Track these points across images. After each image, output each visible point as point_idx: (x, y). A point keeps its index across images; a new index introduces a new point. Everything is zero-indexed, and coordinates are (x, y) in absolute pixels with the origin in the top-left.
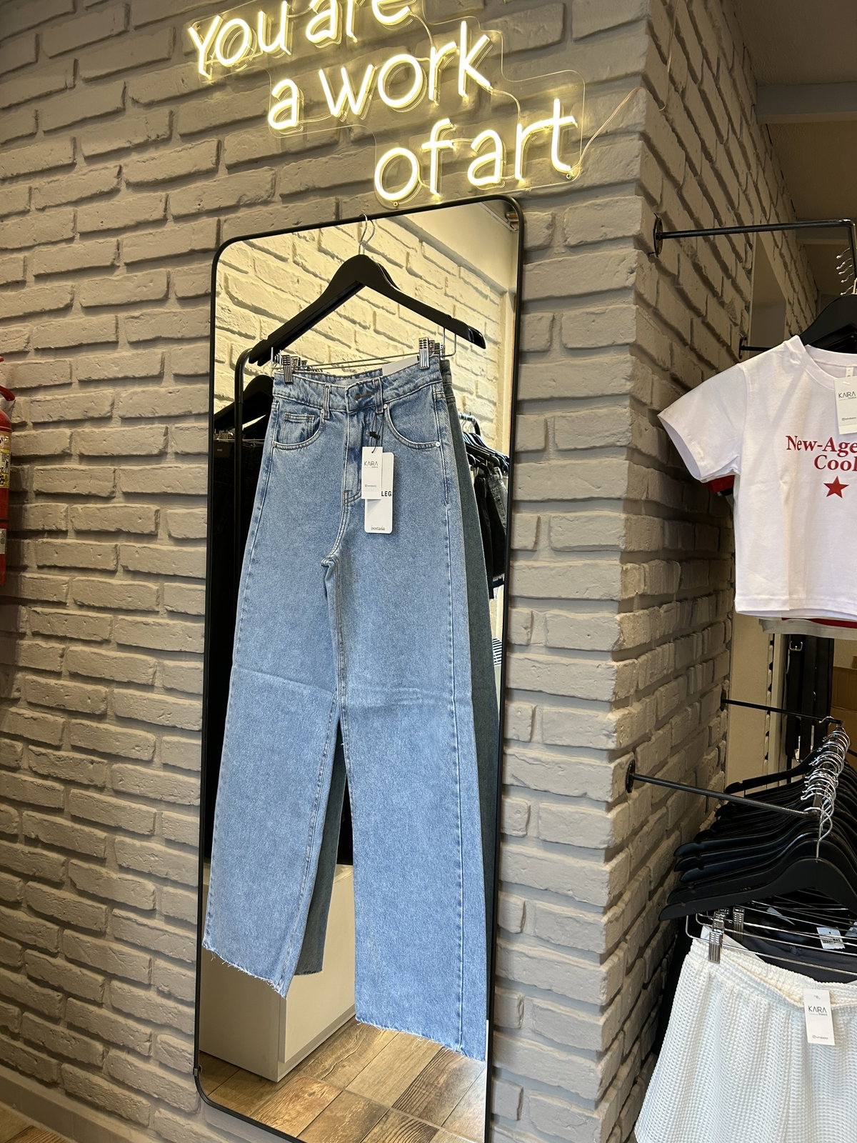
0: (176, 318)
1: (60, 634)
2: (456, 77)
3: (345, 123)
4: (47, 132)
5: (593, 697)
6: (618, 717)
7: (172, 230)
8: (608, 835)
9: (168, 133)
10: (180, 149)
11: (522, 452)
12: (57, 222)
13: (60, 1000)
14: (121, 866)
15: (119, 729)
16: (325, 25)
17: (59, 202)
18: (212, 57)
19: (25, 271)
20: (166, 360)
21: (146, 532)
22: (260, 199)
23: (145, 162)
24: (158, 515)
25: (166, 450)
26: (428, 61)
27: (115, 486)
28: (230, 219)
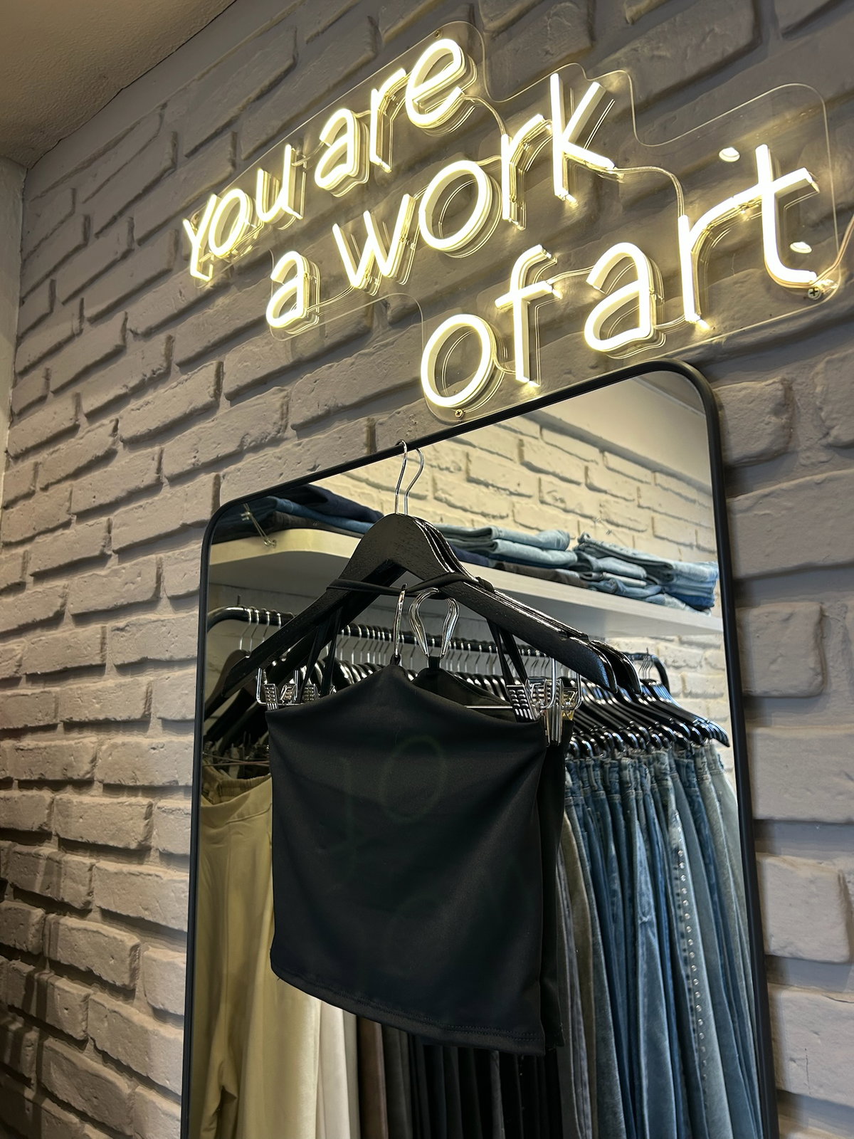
0: (164, 629)
2: (550, 173)
3: (377, 297)
4: (58, 392)
9: (165, 365)
10: (175, 384)
12: (56, 502)
16: (342, 158)
17: (58, 477)
18: (207, 251)
19: (24, 569)
20: (153, 696)
21: (118, 984)
22: (268, 438)
23: (139, 409)
24: (135, 955)
25: (148, 843)
26: (498, 162)
27: (90, 893)
28: (229, 473)
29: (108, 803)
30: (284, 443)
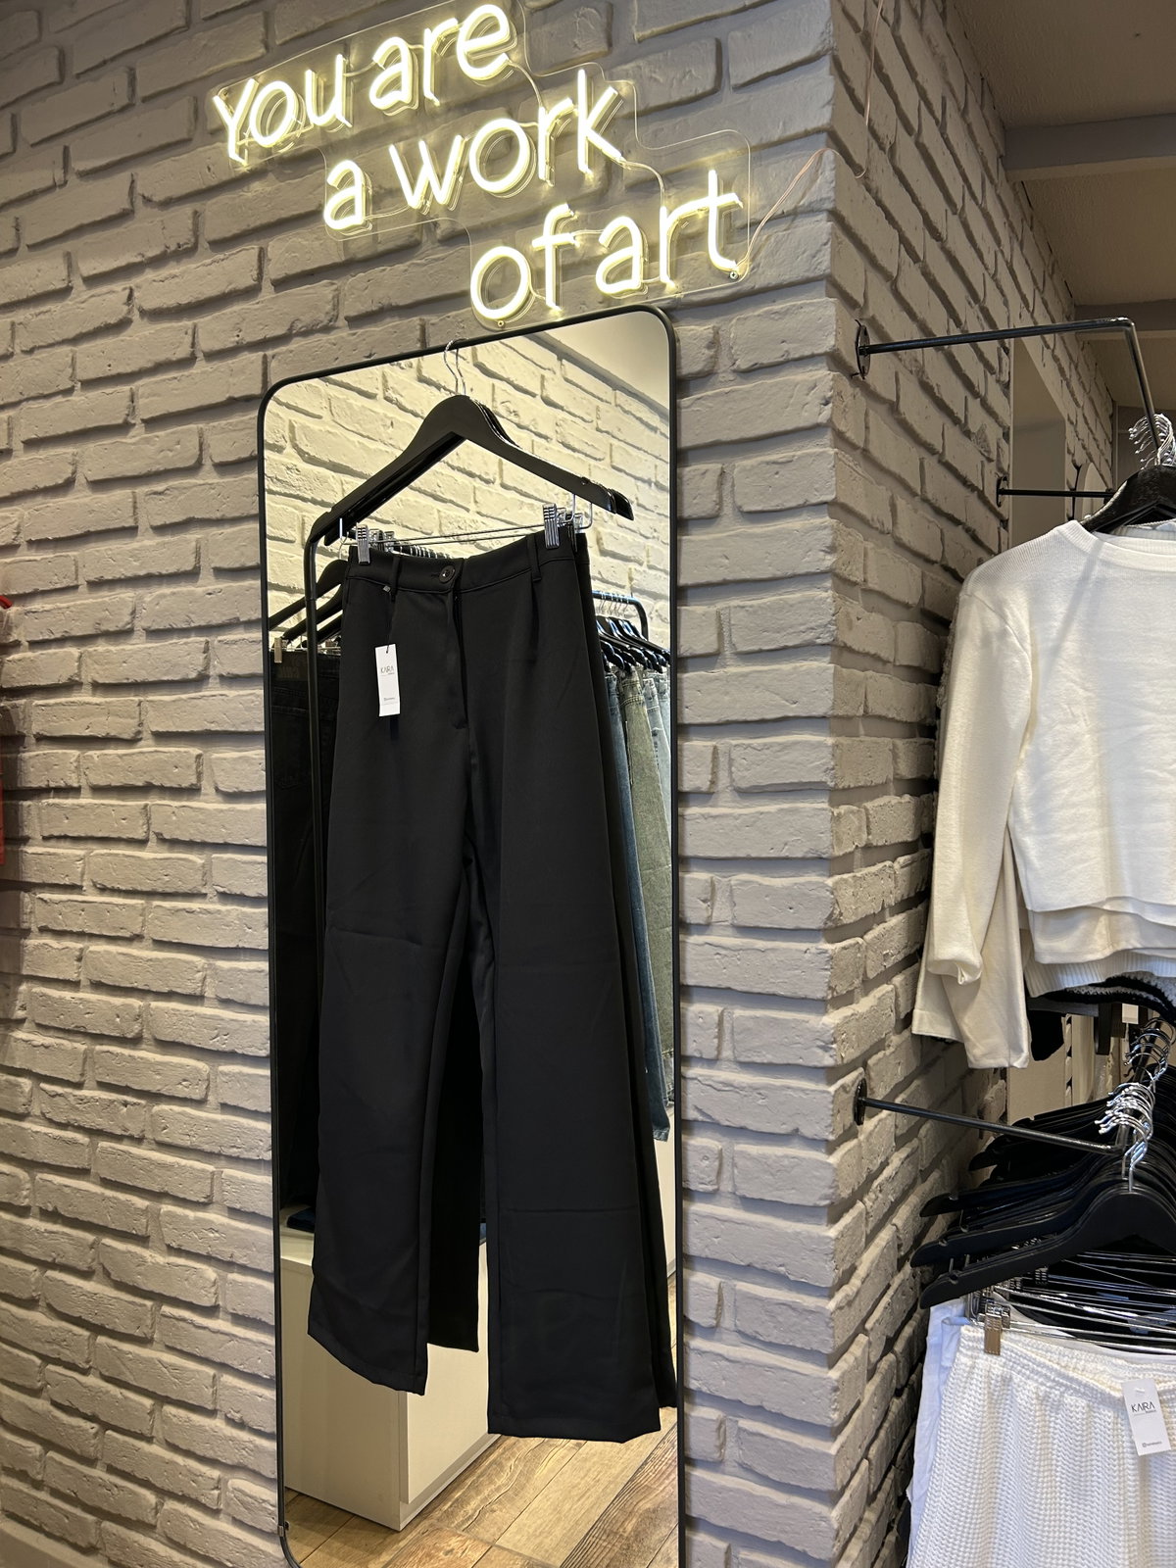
0: (212, 491)
1: (75, 929)
2: (575, 147)
3: (428, 217)
4: (32, 247)
5: (801, 994)
6: (837, 1022)
7: (203, 373)
8: (831, 1187)
9: (193, 240)
10: (208, 261)
11: (687, 658)
12: (50, 367)
13: (96, 1434)
14: (169, 1246)
15: (159, 1058)
16: (395, 84)
17: (51, 341)
18: (246, 135)
19: (10, 435)
20: (201, 550)
21: (183, 785)
22: (320, 325)
23: (161, 281)
24: (200, 762)
25: (207, 672)
26: (535, 127)
27: (141, 724)
28: (279, 354)
30: (335, 331)
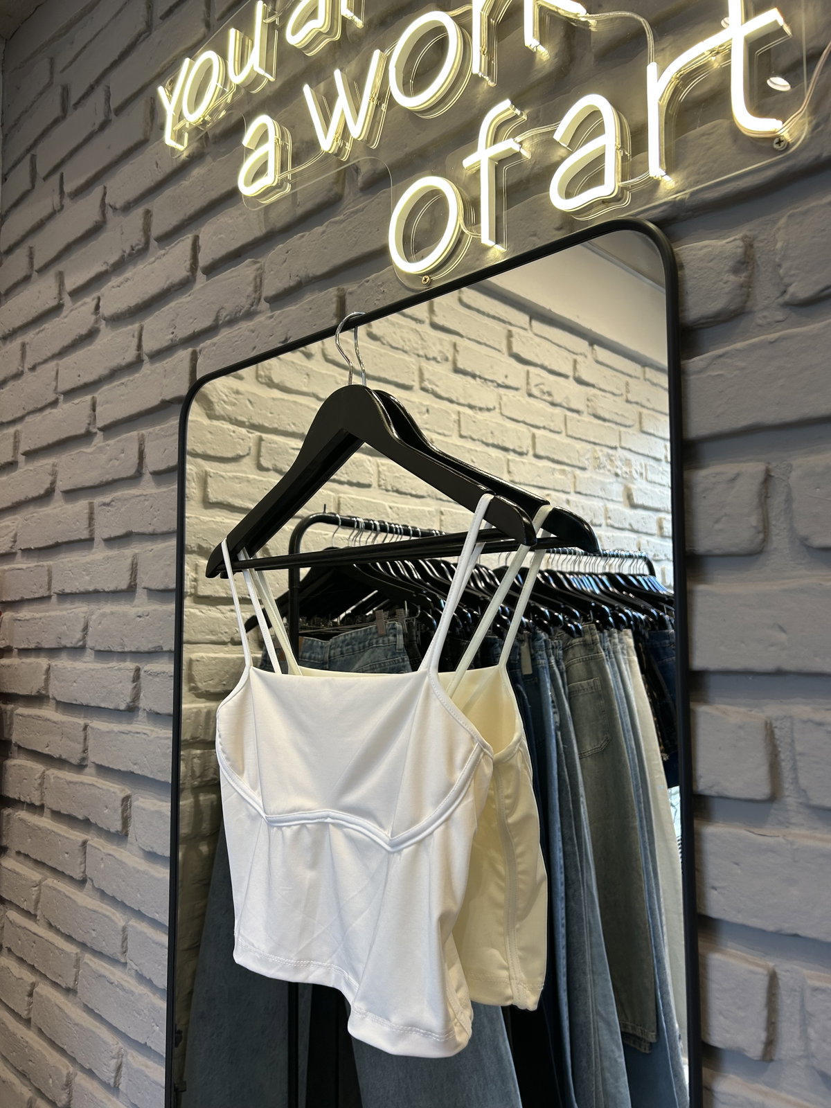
0: (147, 503)
1: (30, 960)
3: (348, 161)
4: (42, 271)
7: (144, 375)
9: (143, 240)
10: (153, 259)
19: (16, 448)
20: (138, 566)
21: (112, 830)
22: (242, 311)
23: (119, 286)
24: (126, 805)
25: (136, 704)
27: (85, 750)
28: (206, 348)
29: (99, 668)
30: (258, 316)
